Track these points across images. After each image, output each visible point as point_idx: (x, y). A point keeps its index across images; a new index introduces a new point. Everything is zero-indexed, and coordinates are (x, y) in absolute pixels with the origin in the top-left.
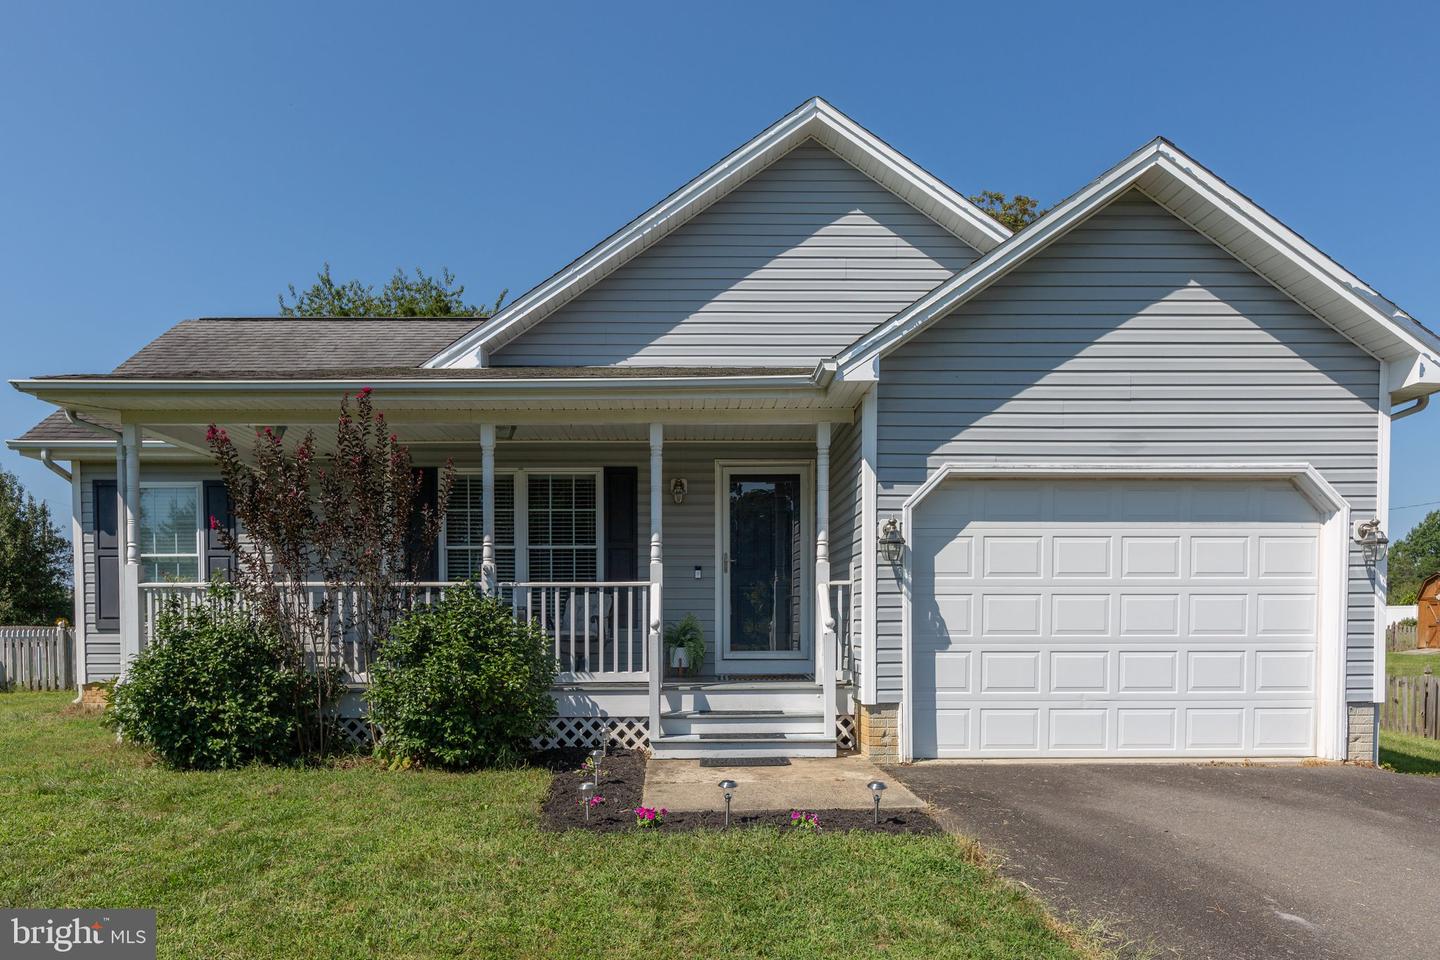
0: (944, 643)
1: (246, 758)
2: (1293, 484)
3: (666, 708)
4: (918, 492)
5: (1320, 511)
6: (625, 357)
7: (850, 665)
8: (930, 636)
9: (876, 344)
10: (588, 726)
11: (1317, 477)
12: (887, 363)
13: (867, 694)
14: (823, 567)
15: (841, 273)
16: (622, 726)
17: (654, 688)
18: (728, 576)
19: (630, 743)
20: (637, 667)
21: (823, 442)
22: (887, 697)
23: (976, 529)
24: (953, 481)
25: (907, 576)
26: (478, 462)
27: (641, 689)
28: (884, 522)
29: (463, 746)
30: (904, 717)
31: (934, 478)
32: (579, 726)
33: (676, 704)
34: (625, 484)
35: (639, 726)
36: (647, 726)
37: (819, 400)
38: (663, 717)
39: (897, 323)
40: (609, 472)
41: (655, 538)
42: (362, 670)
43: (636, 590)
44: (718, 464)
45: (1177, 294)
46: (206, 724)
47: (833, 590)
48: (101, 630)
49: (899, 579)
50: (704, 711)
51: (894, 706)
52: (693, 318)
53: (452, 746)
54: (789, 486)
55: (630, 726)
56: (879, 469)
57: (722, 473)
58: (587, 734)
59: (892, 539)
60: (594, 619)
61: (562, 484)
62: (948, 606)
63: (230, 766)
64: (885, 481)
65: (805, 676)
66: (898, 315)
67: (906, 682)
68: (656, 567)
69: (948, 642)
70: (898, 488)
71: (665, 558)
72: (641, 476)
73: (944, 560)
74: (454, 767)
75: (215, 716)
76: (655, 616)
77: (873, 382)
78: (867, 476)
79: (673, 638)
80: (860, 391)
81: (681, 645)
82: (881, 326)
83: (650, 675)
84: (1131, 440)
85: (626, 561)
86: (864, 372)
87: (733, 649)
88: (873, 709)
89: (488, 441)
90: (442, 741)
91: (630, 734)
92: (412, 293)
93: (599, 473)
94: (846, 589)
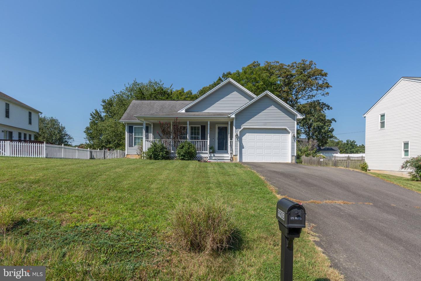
0: (243, 148)
1: (162, 159)
2: (285, 129)
3: (210, 156)
4: (240, 130)
5: (289, 133)
6: (204, 111)
7: (232, 150)
8: (242, 147)
9: (234, 113)
10: (200, 158)
11: (288, 129)
12: (236, 115)
13: (234, 154)
14: (229, 139)
15: (233, 100)
16: (204, 158)
17: (208, 153)
18: (217, 140)
19: (205, 160)
20: (206, 151)
21: (229, 123)
22: (236, 154)
23: (247, 134)
24: (244, 128)
25: (239, 140)
26: (187, 124)
27: (207, 153)
28: (236, 133)
29: (188, 158)
30: (238, 156)
31: (242, 128)
32: (199, 158)
33: (211, 155)
34: (204, 128)
35: (206, 158)
36: (207, 158)
37: (228, 119)
38: (209, 157)
39: (237, 111)
40: (202, 126)
41: (208, 135)
42: (172, 150)
43: (206, 141)
44: (216, 125)
45: (271, 107)
46: (158, 155)
47: (230, 142)
48: (129, 147)
49: (238, 140)
50: (214, 156)
51: (237, 155)
52: (213, 105)
53: (187, 158)
54: (226, 128)
55: (205, 158)
56: (235, 127)
57: (217, 126)
58: (200, 159)
59: (237, 135)
60: (199, 146)
61: (195, 127)
62: (244, 143)
63: (161, 160)
64: (236, 128)
65: (227, 153)
66: (237, 110)
67: (239, 152)
68: (209, 138)
69: (244, 148)
70: (238, 129)
71: (210, 137)
72: (206, 127)
73: (243, 138)
74: (186, 160)
75: (159, 154)
76: (209, 144)
77: (234, 118)
78: (234, 128)
79: (210, 148)
80: (233, 118)
81: (211, 149)
82: (235, 111)
83: (208, 152)
84: (265, 124)
85: (204, 137)
86: (233, 116)
87: (218, 150)
88: (235, 155)
89: (188, 123)
90: (185, 157)
91: (205, 159)
92: (152, 84)
93: (200, 126)
94: (232, 141)
